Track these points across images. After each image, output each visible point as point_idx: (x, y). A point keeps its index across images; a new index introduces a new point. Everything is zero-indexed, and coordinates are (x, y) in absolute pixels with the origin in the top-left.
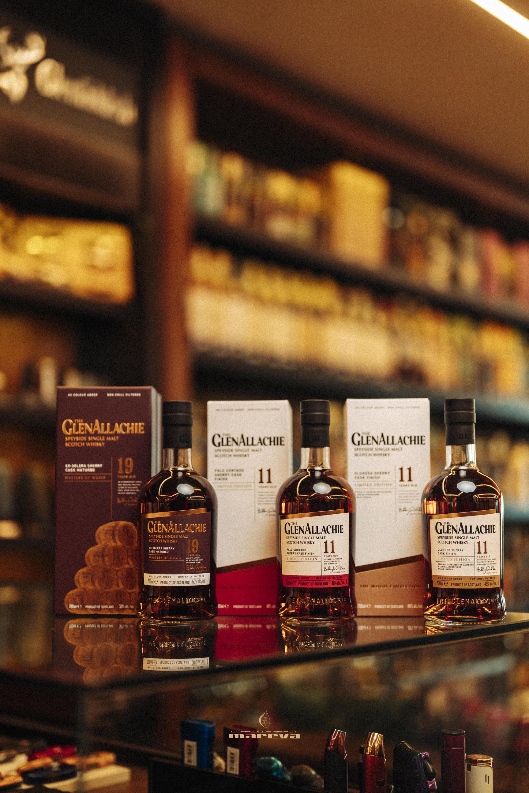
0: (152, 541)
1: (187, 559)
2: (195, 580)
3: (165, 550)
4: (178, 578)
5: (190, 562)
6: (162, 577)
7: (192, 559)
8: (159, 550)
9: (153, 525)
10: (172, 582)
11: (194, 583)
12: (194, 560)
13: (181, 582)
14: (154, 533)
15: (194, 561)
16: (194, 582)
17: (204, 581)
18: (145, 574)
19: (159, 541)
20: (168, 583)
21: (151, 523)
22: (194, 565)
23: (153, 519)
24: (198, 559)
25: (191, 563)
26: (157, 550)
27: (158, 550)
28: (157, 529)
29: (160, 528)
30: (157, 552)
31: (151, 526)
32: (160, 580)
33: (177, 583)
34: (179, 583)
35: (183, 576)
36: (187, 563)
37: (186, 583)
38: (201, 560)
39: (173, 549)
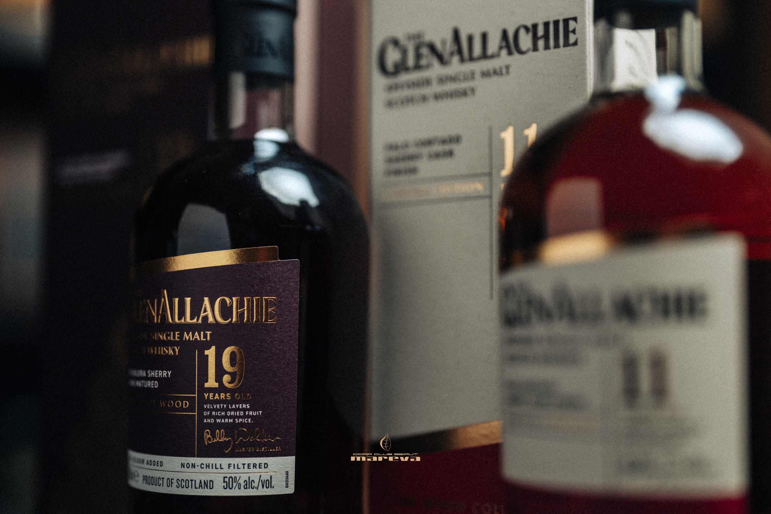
1: (207, 410)
2: (234, 479)
3: (150, 379)
4: (179, 469)
5: (216, 417)
6: (145, 462)
7: (221, 410)
8: (141, 379)
10: (165, 481)
11: (228, 486)
12: (229, 413)
13: (188, 483)
15: (231, 417)
16: (228, 484)
20: (157, 482)
22: (230, 429)
24: (244, 410)
25: (218, 421)
27: (138, 379)
29: (144, 311)
30: (137, 384)
32: (141, 471)
33: (178, 486)
34: (184, 485)
35: (195, 464)
36: (207, 420)
37: (201, 486)
38: (255, 414)
39: (167, 374)
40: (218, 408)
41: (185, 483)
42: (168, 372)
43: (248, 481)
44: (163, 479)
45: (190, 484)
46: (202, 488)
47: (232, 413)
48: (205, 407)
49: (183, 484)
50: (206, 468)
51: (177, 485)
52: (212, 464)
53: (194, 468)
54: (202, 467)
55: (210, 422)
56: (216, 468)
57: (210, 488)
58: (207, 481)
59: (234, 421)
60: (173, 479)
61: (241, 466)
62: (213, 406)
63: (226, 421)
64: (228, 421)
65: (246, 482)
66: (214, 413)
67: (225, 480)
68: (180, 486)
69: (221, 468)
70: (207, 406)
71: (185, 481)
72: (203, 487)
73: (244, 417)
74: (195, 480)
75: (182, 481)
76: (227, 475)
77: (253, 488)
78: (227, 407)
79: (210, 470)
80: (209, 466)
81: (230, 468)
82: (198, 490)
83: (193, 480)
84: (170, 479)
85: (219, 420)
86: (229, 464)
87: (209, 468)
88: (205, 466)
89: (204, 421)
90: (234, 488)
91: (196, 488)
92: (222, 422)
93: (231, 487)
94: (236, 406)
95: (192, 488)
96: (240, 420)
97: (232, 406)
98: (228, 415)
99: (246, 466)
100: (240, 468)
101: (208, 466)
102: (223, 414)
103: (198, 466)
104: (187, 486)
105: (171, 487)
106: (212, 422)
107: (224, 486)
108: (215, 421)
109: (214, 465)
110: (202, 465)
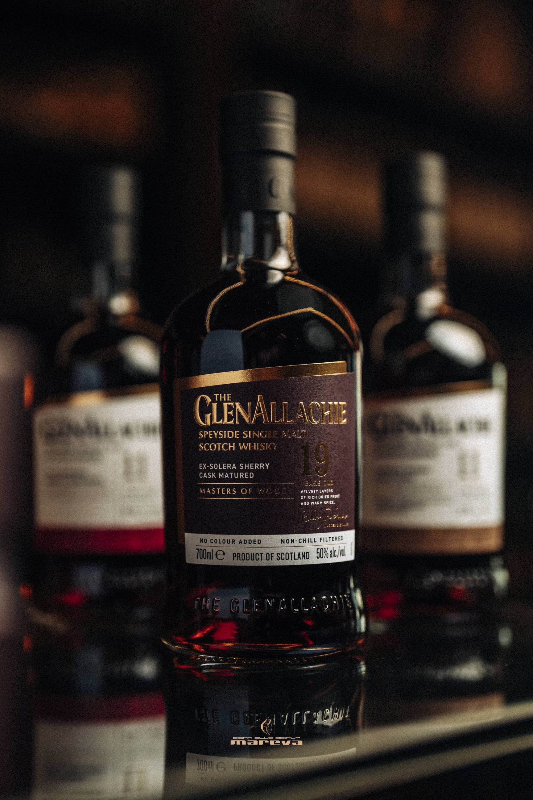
0: (208, 447)
1: (303, 495)
2: (323, 550)
3: (244, 471)
4: (279, 544)
5: (310, 501)
6: (237, 542)
7: (314, 494)
8: (229, 471)
9: (211, 405)
10: (264, 556)
11: (320, 556)
12: (320, 497)
13: (288, 556)
14: (213, 427)
15: (320, 500)
16: (320, 554)
17: (342, 553)
18: (188, 536)
19: (226, 447)
20: (254, 557)
21: (203, 401)
23: (212, 390)
24: (330, 494)
25: (312, 503)
26: (222, 471)
27: (224, 471)
28: (220, 416)
29: (231, 413)
30: (221, 475)
31: (205, 409)
32: (231, 549)
33: (278, 559)
34: (284, 558)
35: (294, 539)
36: (303, 503)
37: (300, 557)
38: (336, 497)
39: (265, 467)
40: (312, 493)
41: (285, 556)
42: (266, 464)
43: (332, 550)
44: (261, 554)
45: (290, 556)
46: (300, 559)
47: (322, 497)
48: (302, 493)
49: (283, 556)
51: (277, 559)
53: (294, 543)
54: (300, 542)
55: (306, 504)
56: (311, 542)
57: (307, 559)
58: (305, 553)
59: (323, 503)
60: (273, 553)
61: (328, 539)
62: (308, 492)
63: (318, 503)
64: (319, 503)
65: (331, 552)
66: (309, 497)
67: (318, 551)
68: (281, 559)
69: (315, 542)
70: (303, 492)
71: (285, 554)
72: (301, 558)
73: (329, 500)
74: (294, 553)
75: (283, 554)
76: (319, 547)
77: (335, 557)
78: (319, 491)
79: (307, 544)
80: (306, 540)
81: (321, 541)
82: (297, 560)
83: (292, 553)
84: (270, 553)
86: (321, 538)
87: (306, 542)
88: (302, 541)
89: (301, 504)
90: (324, 557)
91: (295, 559)
92: (315, 504)
93: (322, 557)
94: (324, 491)
95: (291, 559)
96: (327, 502)
97: (321, 491)
98: (319, 498)
99: (331, 539)
100: (327, 541)
101: (305, 541)
102: (316, 497)
103: (296, 541)
104: (287, 558)
105: (271, 560)
107: (317, 556)
108: (310, 504)
109: (310, 539)
110: (300, 540)
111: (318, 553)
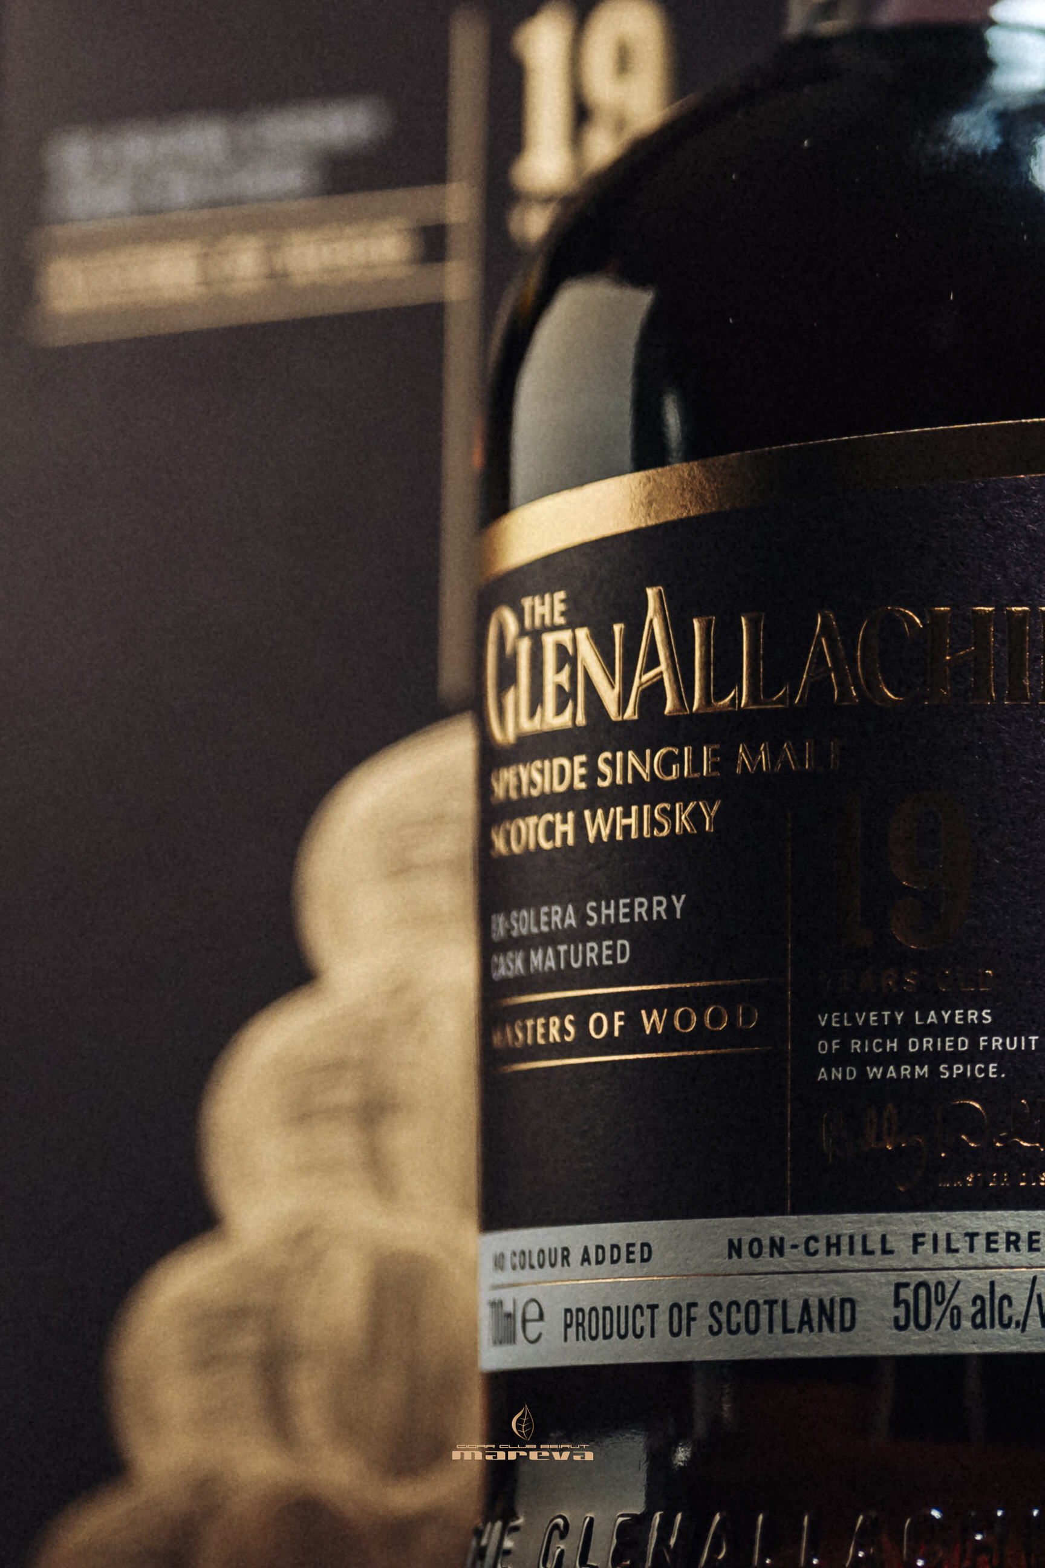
1: (829, 1033)
3: (599, 933)
4: (720, 1261)
7: (884, 1031)
8: (556, 938)
11: (911, 1318)
12: (914, 1044)
13: (757, 1312)
14: (519, 749)
15: (920, 1058)
16: (911, 1312)
19: (549, 832)
20: (627, 1322)
22: (919, 1103)
24: (973, 1031)
25: (874, 1072)
26: (538, 942)
27: (544, 941)
28: (536, 694)
29: (564, 676)
30: (535, 961)
33: (716, 1329)
34: (738, 1325)
35: (782, 1239)
36: (829, 1073)
37: (809, 1322)
38: (1012, 1044)
39: (670, 909)
40: (873, 1023)
41: (743, 1314)
42: (674, 898)
43: (987, 1297)
44: (653, 1307)
45: (764, 1317)
46: (811, 1329)
47: (928, 1043)
48: (822, 1024)
49: (738, 1318)
50: (828, 1253)
51: (711, 1327)
52: (851, 1237)
53: (781, 1254)
54: (812, 1250)
55: (840, 1076)
56: (866, 1251)
57: (843, 1329)
58: (832, 1301)
59: (934, 1072)
60: (695, 1305)
61: (962, 1244)
62: (852, 1019)
63: (903, 1072)
64: (912, 1073)
65: (979, 1302)
66: (855, 1045)
67: (902, 1296)
68: (725, 1330)
69: (885, 1251)
70: (829, 1020)
71: (743, 1308)
72: (815, 1324)
73: (970, 1057)
74: (785, 1302)
75: (734, 1308)
76: (910, 1277)
77: (1006, 1326)
78: (909, 1018)
79: (844, 1260)
80: (838, 1245)
81: (920, 1248)
82: (795, 1336)
83: (776, 1302)
84: (684, 1305)
85: (875, 1070)
86: (916, 1235)
87: (838, 1253)
88: (822, 1245)
89: (820, 1078)
90: (933, 1326)
91: (786, 1330)
92: (889, 1075)
93: (922, 1321)
94: (940, 1018)
95: (771, 1330)
96: (958, 1069)
97: (924, 1017)
98: (911, 1050)
99: (980, 1242)
100: (957, 1251)
101: (833, 1245)
102: (893, 1044)
103: (795, 1246)
104: (752, 1325)
105: (688, 1334)
106: (848, 1078)
107: (896, 1319)
108: (863, 1074)
109: (858, 1240)
110: (812, 1242)
111: (903, 1305)
